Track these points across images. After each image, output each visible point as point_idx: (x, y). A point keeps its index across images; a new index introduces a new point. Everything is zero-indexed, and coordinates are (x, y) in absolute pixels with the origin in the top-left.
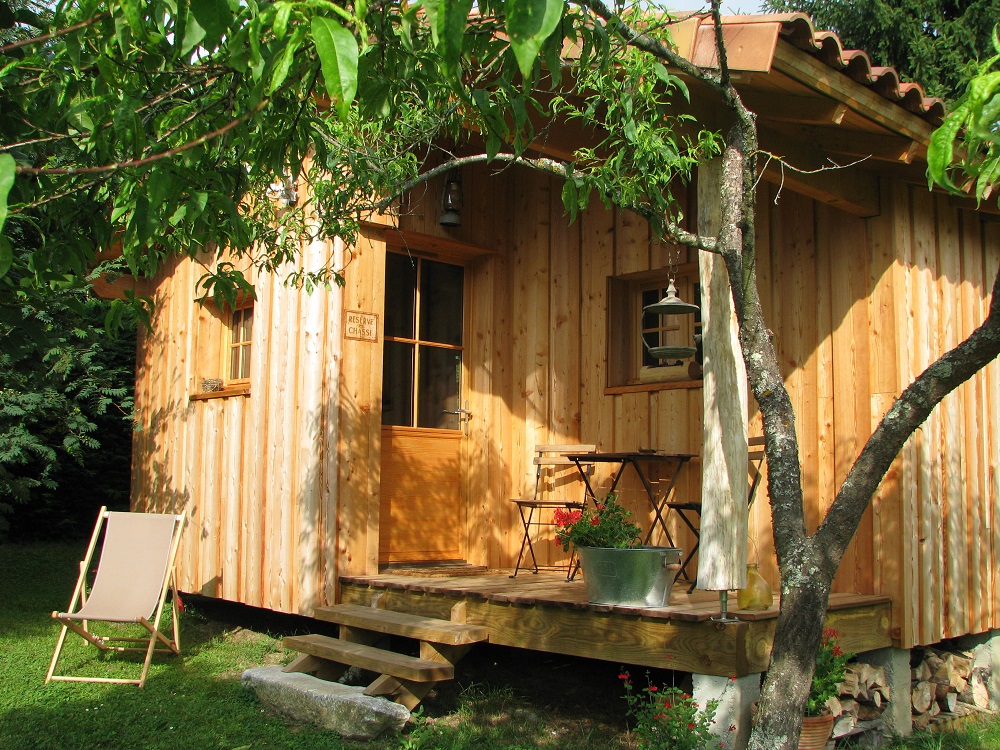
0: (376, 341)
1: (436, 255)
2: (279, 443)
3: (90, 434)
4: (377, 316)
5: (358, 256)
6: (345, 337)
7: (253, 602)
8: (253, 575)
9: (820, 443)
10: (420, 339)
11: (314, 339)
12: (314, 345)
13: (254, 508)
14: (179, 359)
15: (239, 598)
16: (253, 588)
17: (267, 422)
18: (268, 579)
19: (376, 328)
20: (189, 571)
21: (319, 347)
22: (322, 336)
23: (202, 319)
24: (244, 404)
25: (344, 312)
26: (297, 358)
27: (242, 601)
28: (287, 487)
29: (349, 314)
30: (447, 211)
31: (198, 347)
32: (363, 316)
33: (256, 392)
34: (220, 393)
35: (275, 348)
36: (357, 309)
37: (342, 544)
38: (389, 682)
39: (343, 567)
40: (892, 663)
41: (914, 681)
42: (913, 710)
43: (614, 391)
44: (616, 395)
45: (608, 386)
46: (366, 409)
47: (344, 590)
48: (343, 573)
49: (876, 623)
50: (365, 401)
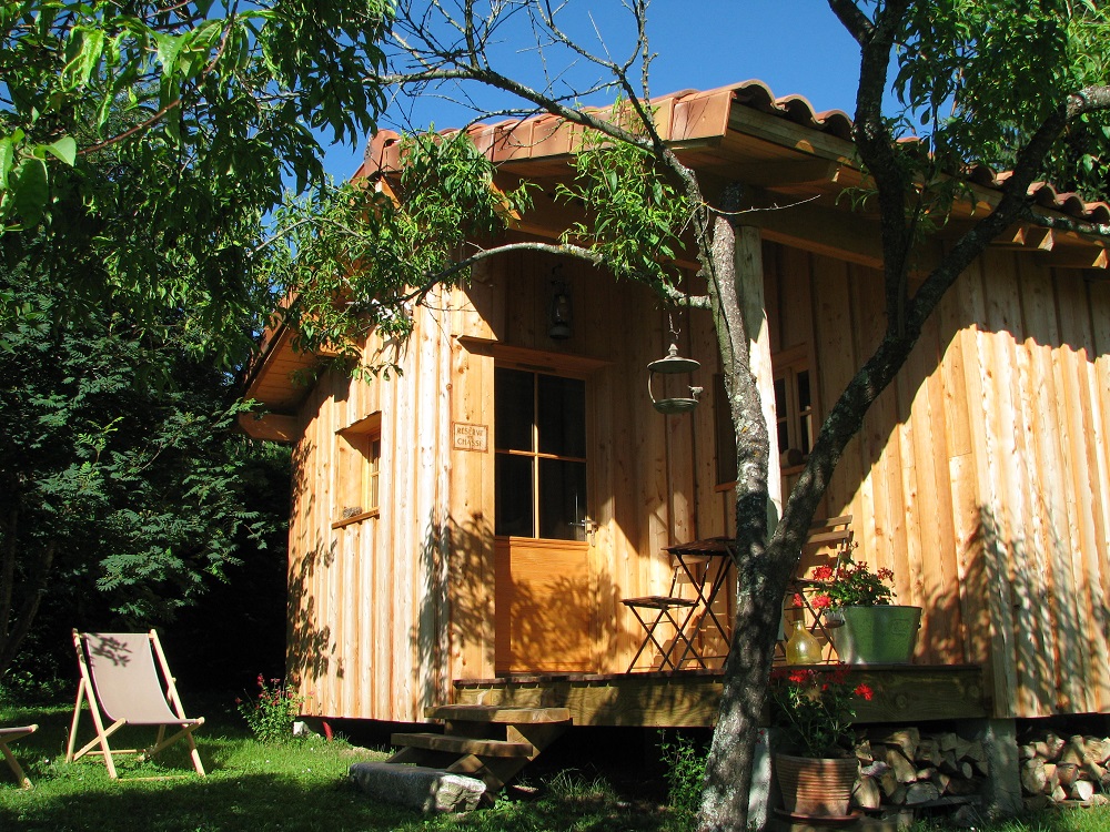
0: (486, 451)
1: (553, 370)
2: (403, 558)
3: (231, 554)
4: (487, 428)
5: (465, 371)
6: (454, 448)
7: (383, 716)
8: (382, 690)
9: (908, 514)
10: (539, 452)
11: (428, 452)
12: (427, 458)
13: (384, 624)
14: (323, 490)
15: (373, 715)
16: (383, 702)
17: (393, 539)
18: (396, 692)
19: (487, 439)
20: (333, 696)
21: (432, 459)
22: (434, 449)
23: (342, 450)
24: (375, 525)
25: (452, 424)
26: (416, 473)
27: (376, 718)
28: (409, 599)
29: (457, 426)
30: (557, 324)
31: (340, 478)
32: (472, 428)
33: (384, 513)
34: (357, 518)
35: (398, 467)
36: (466, 421)
37: (456, 648)
38: (471, 762)
39: (456, 670)
40: (990, 735)
41: (1024, 760)
42: (1024, 790)
43: (723, 487)
44: (725, 492)
45: (718, 483)
46: (478, 517)
47: (459, 694)
48: (457, 677)
49: (962, 690)
50: (476, 509)
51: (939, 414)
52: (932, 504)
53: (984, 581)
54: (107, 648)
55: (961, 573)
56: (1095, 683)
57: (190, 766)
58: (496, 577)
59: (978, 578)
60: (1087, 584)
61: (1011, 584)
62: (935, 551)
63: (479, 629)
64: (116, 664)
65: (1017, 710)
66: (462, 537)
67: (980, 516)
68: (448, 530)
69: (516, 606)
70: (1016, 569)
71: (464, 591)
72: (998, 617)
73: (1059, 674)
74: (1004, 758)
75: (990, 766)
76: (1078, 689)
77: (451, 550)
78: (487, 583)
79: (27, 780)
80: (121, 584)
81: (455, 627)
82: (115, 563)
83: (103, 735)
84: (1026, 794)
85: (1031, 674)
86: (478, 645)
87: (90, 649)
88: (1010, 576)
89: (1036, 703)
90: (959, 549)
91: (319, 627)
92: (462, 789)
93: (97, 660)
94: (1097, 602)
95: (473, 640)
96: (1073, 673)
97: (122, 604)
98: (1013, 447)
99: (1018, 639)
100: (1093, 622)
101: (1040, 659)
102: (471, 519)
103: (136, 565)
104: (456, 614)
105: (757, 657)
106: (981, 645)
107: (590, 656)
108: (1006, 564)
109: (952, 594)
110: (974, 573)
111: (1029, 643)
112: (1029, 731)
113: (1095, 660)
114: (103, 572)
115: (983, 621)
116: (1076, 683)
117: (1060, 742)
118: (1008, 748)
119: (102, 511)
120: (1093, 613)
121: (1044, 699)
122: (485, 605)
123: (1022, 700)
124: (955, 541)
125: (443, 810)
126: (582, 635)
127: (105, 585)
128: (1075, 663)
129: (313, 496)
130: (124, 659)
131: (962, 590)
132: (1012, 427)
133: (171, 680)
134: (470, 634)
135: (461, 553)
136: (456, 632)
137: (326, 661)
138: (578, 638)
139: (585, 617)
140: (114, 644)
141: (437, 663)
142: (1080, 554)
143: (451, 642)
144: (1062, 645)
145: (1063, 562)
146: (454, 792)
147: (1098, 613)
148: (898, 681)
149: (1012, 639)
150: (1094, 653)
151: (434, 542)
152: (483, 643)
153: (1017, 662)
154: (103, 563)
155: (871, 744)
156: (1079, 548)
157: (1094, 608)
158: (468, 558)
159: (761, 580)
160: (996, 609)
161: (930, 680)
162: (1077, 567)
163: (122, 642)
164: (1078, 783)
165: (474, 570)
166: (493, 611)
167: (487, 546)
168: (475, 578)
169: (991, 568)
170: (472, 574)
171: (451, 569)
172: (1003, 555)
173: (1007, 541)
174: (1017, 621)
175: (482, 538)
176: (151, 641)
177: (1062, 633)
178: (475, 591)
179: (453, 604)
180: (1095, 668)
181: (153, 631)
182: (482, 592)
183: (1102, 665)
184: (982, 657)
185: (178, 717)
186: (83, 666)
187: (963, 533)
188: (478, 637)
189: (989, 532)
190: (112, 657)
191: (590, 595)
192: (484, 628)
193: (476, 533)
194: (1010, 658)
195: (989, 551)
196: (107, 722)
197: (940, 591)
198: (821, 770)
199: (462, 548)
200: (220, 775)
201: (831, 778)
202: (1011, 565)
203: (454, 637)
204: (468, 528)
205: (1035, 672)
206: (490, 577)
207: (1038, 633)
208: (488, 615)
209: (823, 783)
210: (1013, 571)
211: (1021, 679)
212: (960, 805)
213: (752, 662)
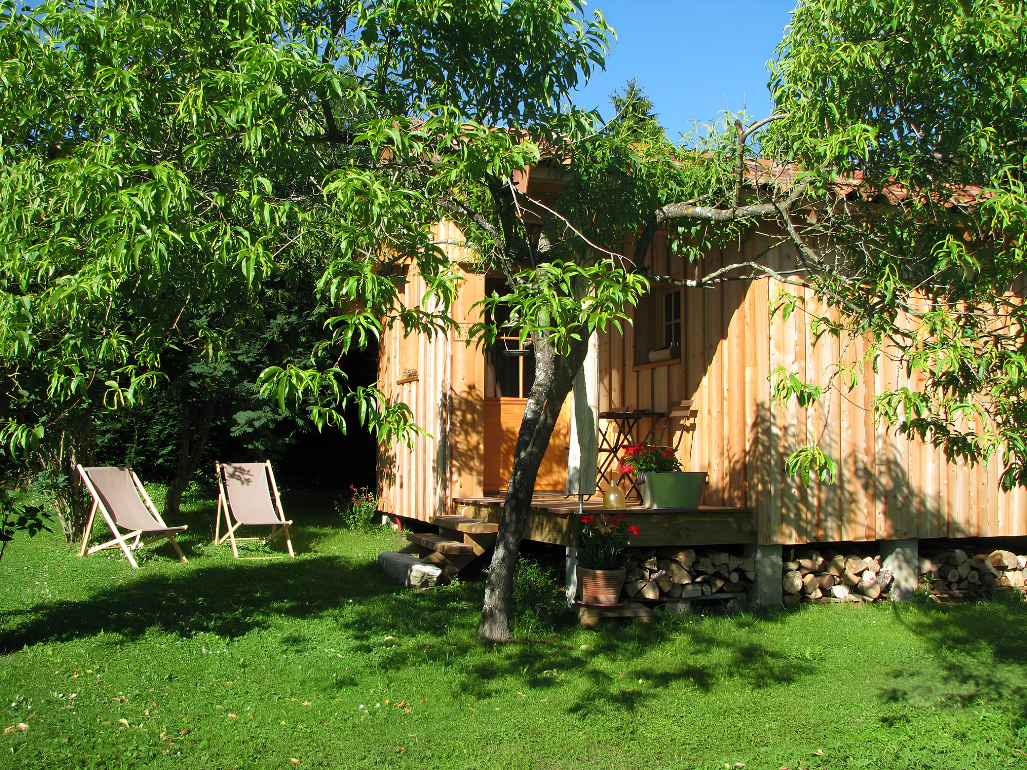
2: (429, 413)
5: (463, 285)
6: (454, 341)
7: (421, 518)
8: (421, 500)
13: (421, 455)
14: (393, 356)
15: (416, 516)
16: (421, 508)
17: (425, 397)
18: (427, 502)
20: (398, 500)
24: (417, 386)
26: (436, 354)
27: (418, 518)
31: (402, 348)
32: (467, 326)
33: (421, 378)
34: (409, 379)
36: (462, 321)
37: (455, 477)
38: (437, 556)
39: (456, 492)
40: (759, 555)
41: (785, 571)
42: (784, 591)
43: (637, 368)
44: (638, 372)
45: (635, 365)
46: (472, 387)
47: (456, 507)
48: (455, 496)
49: (735, 526)
50: (471, 383)
51: (742, 336)
52: (736, 397)
53: (757, 454)
54: (237, 473)
55: (747, 448)
56: (850, 521)
57: (286, 551)
58: (484, 428)
59: (754, 451)
60: (853, 454)
61: (782, 456)
62: (736, 430)
63: (472, 464)
64: (243, 483)
65: (779, 540)
66: (460, 402)
67: (758, 410)
68: (451, 398)
69: (505, 446)
70: (786, 445)
71: (461, 438)
72: (766, 478)
73: (819, 516)
74: (769, 571)
75: (756, 577)
76: (834, 526)
77: (452, 412)
78: (478, 433)
79: (184, 558)
80: (245, 432)
81: (455, 462)
82: (242, 417)
83: (232, 530)
84: (785, 593)
85: (792, 516)
86: (471, 474)
87: (226, 475)
88: (781, 450)
89: (794, 535)
90: (748, 430)
91: (391, 453)
92: (424, 575)
93: (231, 482)
94: (861, 465)
95: (468, 471)
96: (831, 515)
97: (251, 442)
98: (793, 360)
99: (784, 492)
100: (854, 480)
101: (801, 506)
102: (466, 389)
103: (254, 420)
104: (455, 453)
105: (514, 517)
106: (754, 497)
107: (561, 480)
108: (779, 442)
109: (742, 461)
110: (753, 448)
111: (793, 495)
112: (789, 553)
113: (853, 506)
114: (235, 423)
115: (755, 481)
116: (833, 521)
117: (821, 559)
118: (773, 564)
119: (235, 382)
120: (856, 473)
121: (801, 532)
122: (476, 448)
123: (783, 534)
124: (745, 424)
125: (415, 586)
126: (555, 465)
127: (236, 432)
128: (834, 509)
129: (389, 358)
130: (248, 481)
131: (747, 458)
132: (793, 344)
133: (277, 494)
134: (465, 467)
135: (459, 413)
136: (454, 466)
137: (395, 475)
138: (551, 467)
139: (557, 453)
140: (242, 470)
141: (445, 488)
142: (850, 431)
143: (451, 473)
144: (823, 496)
145: (831, 439)
146: (419, 575)
147: (860, 473)
148: (682, 520)
149: (780, 492)
150: (853, 501)
151: (444, 405)
152: (474, 473)
153: (781, 508)
154: (234, 417)
155: (658, 560)
156: (849, 427)
157: (856, 470)
158: (464, 416)
159: (519, 473)
160: (765, 473)
161: (708, 519)
162: (846, 441)
163: (247, 469)
164: (834, 588)
165: (468, 424)
166: (482, 452)
167: (478, 407)
168: (470, 430)
169: (763, 445)
170: (467, 427)
171: (452, 424)
172: (777, 436)
173: (781, 426)
174: (784, 481)
175: (475, 402)
176: (267, 468)
177: (823, 488)
178: (469, 438)
179: (453, 447)
180: (853, 511)
181: (268, 461)
182: (474, 439)
183: (860, 509)
184: (754, 504)
185: (280, 519)
186: (221, 486)
187: (750, 421)
188: (471, 469)
189: (764, 420)
190: (240, 479)
191: (562, 437)
192: (476, 463)
193: (470, 398)
194: (776, 506)
195: (763, 434)
196: (234, 522)
197: (736, 458)
198: (594, 577)
199: (460, 409)
200: (306, 556)
201: (600, 582)
202: (782, 443)
203: (454, 469)
204: (464, 395)
205: (795, 515)
206: (480, 429)
207: (802, 489)
208: (479, 454)
209: (596, 585)
210: (784, 447)
211: (784, 519)
212: (731, 599)
213: (511, 520)
